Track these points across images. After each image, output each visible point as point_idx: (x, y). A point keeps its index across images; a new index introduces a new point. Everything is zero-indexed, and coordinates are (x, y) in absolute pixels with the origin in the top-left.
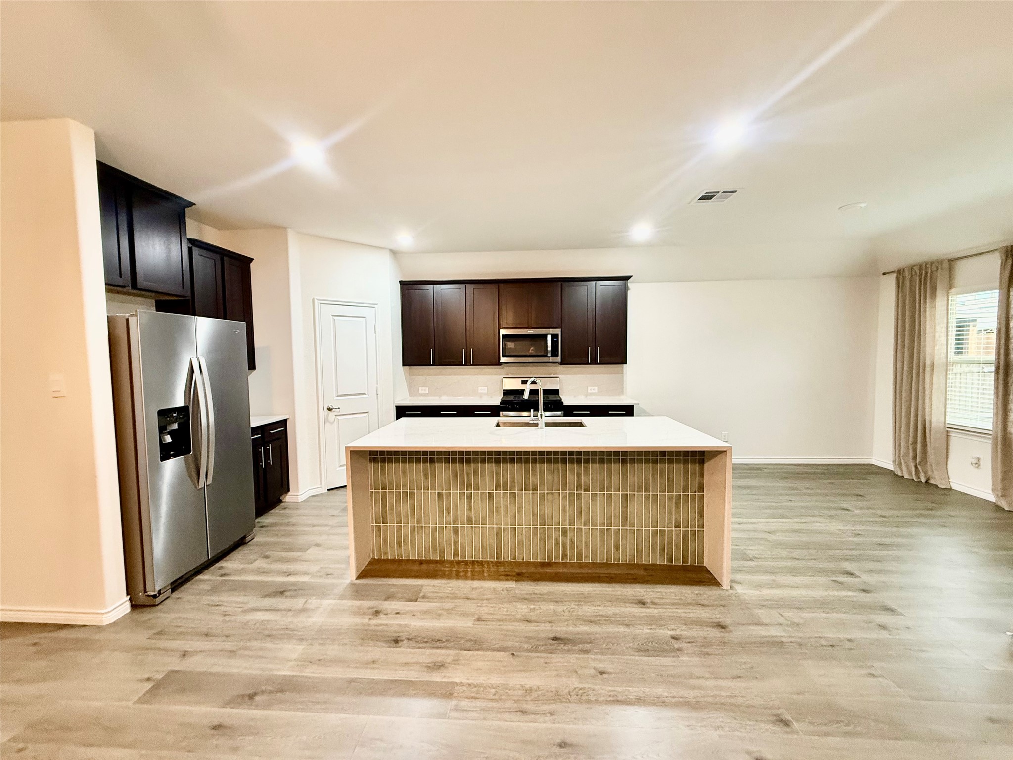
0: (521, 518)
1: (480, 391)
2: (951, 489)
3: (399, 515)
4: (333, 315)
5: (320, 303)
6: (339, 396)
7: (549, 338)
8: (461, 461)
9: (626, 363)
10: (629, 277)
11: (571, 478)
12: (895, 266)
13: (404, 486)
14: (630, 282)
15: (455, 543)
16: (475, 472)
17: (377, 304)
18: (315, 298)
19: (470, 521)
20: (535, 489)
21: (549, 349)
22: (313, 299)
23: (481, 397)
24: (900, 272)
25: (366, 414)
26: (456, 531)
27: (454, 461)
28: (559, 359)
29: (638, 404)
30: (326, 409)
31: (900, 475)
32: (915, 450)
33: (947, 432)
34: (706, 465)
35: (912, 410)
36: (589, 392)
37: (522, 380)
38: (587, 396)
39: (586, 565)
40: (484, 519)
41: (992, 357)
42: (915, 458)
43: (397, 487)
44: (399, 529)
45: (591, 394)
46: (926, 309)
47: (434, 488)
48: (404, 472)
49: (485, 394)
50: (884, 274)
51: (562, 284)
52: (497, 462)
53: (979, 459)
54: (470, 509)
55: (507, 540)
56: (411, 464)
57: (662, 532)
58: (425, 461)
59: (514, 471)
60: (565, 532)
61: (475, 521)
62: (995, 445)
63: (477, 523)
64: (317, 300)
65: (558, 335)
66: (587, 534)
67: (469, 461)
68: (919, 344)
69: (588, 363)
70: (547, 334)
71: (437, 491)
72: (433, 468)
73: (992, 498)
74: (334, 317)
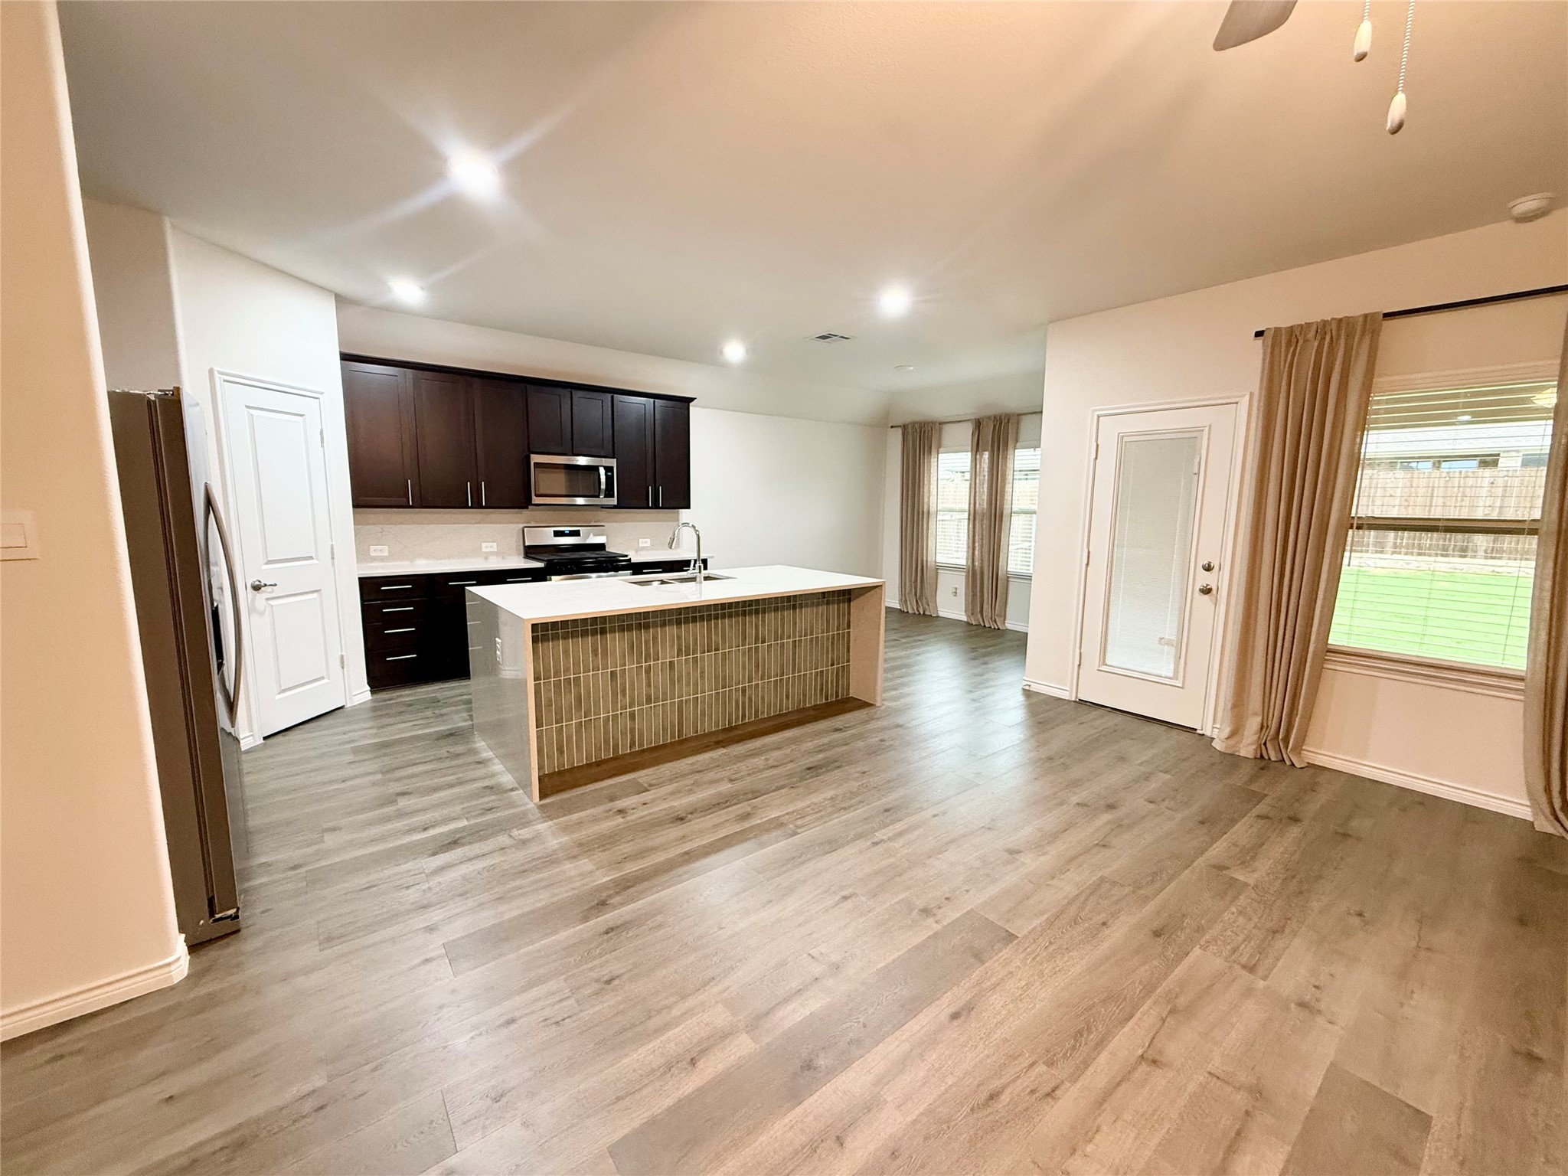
0: (703, 684)
1: (484, 550)
2: (938, 617)
3: (559, 712)
4: (247, 407)
5: (225, 381)
6: (270, 562)
7: (602, 471)
8: (639, 627)
9: (688, 507)
10: (692, 399)
11: (751, 632)
12: (900, 422)
13: (567, 670)
14: (693, 406)
15: (632, 730)
16: (655, 638)
17: (322, 393)
18: (216, 368)
19: (649, 700)
20: (717, 649)
21: (603, 486)
22: (211, 371)
23: (486, 558)
24: (904, 427)
25: (315, 595)
26: (632, 716)
27: (630, 628)
28: (614, 501)
29: (713, 557)
30: (249, 587)
31: (905, 611)
32: (916, 588)
33: (938, 568)
34: (852, 603)
35: (914, 555)
36: (641, 545)
37: (554, 531)
38: (637, 552)
39: (763, 720)
40: (665, 694)
41: (966, 507)
42: (916, 595)
43: (557, 674)
44: (560, 730)
45: (643, 548)
46: (924, 463)
47: (605, 667)
48: (566, 652)
49: (493, 553)
50: (892, 427)
51: (612, 397)
52: (679, 623)
53: (956, 589)
54: (649, 685)
55: (689, 713)
56: (575, 640)
57: (822, 672)
58: (594, 633)
59: (696, 631)
60: (744, 690)
61: (655, 698)
62: (967, 577)
63: (657, 700)
64: (221, 373)
65: (612, 467)
66: (763, 688)
67: (647, 627)
68: (919, 494)
69: (648, 508)
70: (598, 466)
71: (609, 670)
72: (604, 640)
73: (964, 618)
74: (252, 411)
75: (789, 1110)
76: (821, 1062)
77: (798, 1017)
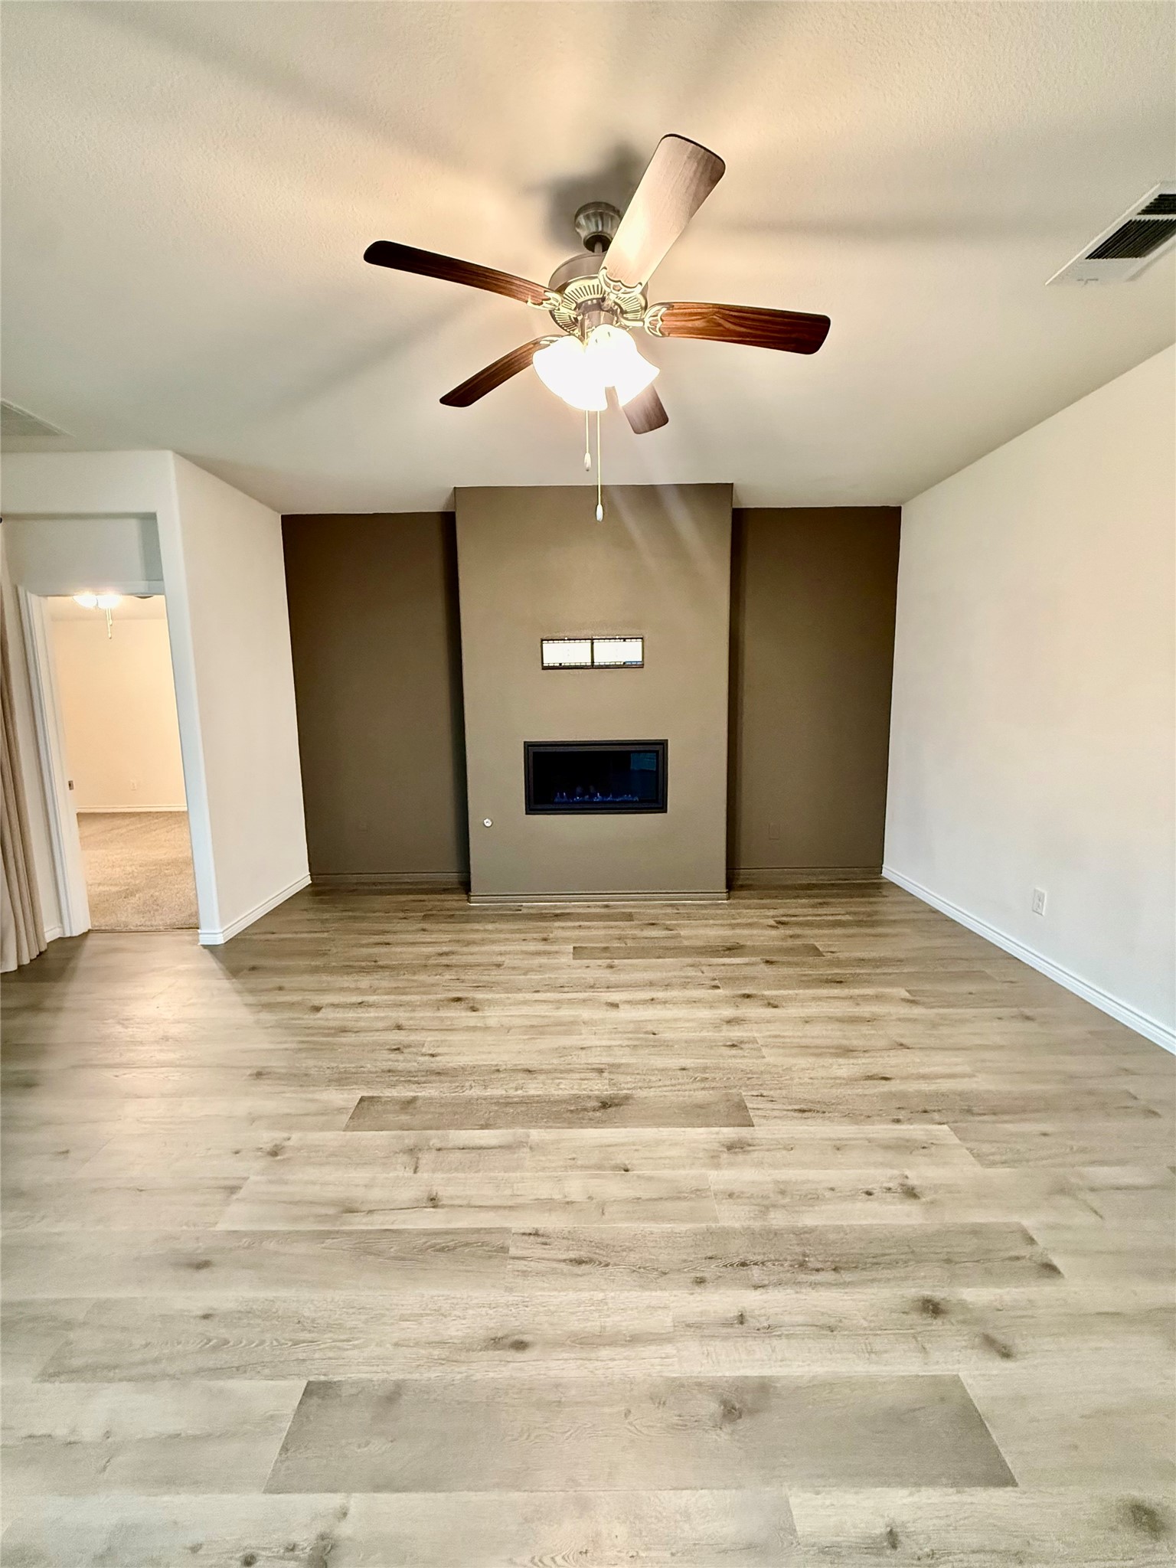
75: (778, 1379)
76: (714, 1407)
77: (705, 1498)
